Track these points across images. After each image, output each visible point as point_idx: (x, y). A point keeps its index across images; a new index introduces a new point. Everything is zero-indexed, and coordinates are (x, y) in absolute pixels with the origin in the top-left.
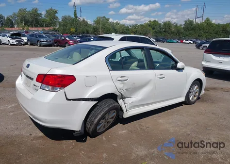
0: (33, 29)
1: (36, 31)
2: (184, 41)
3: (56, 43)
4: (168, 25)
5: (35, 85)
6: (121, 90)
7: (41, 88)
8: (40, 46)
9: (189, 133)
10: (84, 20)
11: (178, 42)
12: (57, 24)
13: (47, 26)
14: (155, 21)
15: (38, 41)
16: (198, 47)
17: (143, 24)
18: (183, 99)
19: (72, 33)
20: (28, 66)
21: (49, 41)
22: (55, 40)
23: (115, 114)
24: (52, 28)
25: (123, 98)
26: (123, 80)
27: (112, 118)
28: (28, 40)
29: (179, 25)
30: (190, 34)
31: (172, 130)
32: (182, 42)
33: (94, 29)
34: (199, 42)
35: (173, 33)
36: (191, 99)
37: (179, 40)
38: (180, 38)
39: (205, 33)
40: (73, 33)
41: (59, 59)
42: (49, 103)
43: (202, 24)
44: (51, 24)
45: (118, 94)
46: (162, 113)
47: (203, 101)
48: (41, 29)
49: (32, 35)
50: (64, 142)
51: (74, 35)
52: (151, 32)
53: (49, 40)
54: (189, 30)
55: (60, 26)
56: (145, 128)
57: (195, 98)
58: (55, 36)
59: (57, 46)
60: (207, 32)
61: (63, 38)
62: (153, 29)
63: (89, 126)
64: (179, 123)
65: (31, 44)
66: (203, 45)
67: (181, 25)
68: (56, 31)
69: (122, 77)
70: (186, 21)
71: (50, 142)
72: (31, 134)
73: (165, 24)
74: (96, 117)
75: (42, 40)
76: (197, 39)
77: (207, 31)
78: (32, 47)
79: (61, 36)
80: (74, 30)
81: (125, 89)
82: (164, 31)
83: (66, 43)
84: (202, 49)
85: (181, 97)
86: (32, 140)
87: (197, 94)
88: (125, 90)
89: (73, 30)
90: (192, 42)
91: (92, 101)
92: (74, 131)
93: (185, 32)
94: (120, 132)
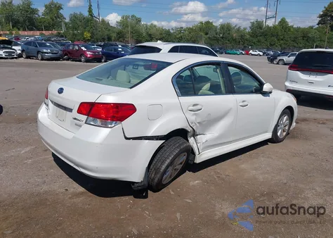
0: (26, 33)
1: (30, 36)
2: (251, 52)
3: (66, 55)
4: (226, 28)
5: (75, 119)
6: (194, 124)
7: (86, 123)
8: (42, 59)
9: (285, 181)
10: (103, 21)
11: (241, 53)
12: (63, 25)
13: (47, 29)
14: (208, 23)
15: (38, 52)
16: (271, 60)
17: (191, 27)
18: (269, 135)
19: (86, 40)
20: (61, 91)
21: (55, 52)
22: (64, 51)
23: (185, 158)
24: (55, 32)
25: (194, 135)
26: (195, 110)
27: (181, 163)
28: (23, 51)
29: (242, 28)
30: (259, 41)
31: (261, 178)
32: (247, 54)
33: (118, 34)
34: (272, 53)
35: (235, 40)
36: (279, 134)
37: (243, 50)
38: (245, 47)
39: (278, 40)
40: (89, 40)
41: (104, 80)
42: (101, 144)
43: (275, 27)
44: (53, 25)
45: (189, 129)
46: (243, 156)
47: (294, 137)
48: (38, 33)
49: (28, 43)
50: (117, 199)
51: (90, 43)
52: (204, 39)
53: (55, 50)
54: (257, 36)
55: (67, 29)
56: (224, 177)
57: (285, 133)
58: (62, 45)
59: (68, 60)
60: (282, 40)
61: (77, 48)
62: (207, 34)
63: (153, 176)
64: (268, 169)
65: (28, 57)
66: (279, 58)
67: (245, 29)
68: (62, 36)
69: (194, 105)
70: (253, 23)
71: (96, 200)
72: (67, 190)
73: (222, 27)
74: (163, 163)
75: (45, 51)
76: (268, 49)
77: (282, 37)
78: (29, 60)
79: (74, 45)
80: (89, 35)
81: (199, 123)
82: (222, 38)
83: (81, 55)
84: (278, 64)
85: (266, 132)
86: (70, 198)
87: (287, 128)
88: (198, 125)
89: (87, 35)
90: (261, 54)
91: (157, 139)
92: (133, 183)
93: (251, 38)
94: (191, 183)
